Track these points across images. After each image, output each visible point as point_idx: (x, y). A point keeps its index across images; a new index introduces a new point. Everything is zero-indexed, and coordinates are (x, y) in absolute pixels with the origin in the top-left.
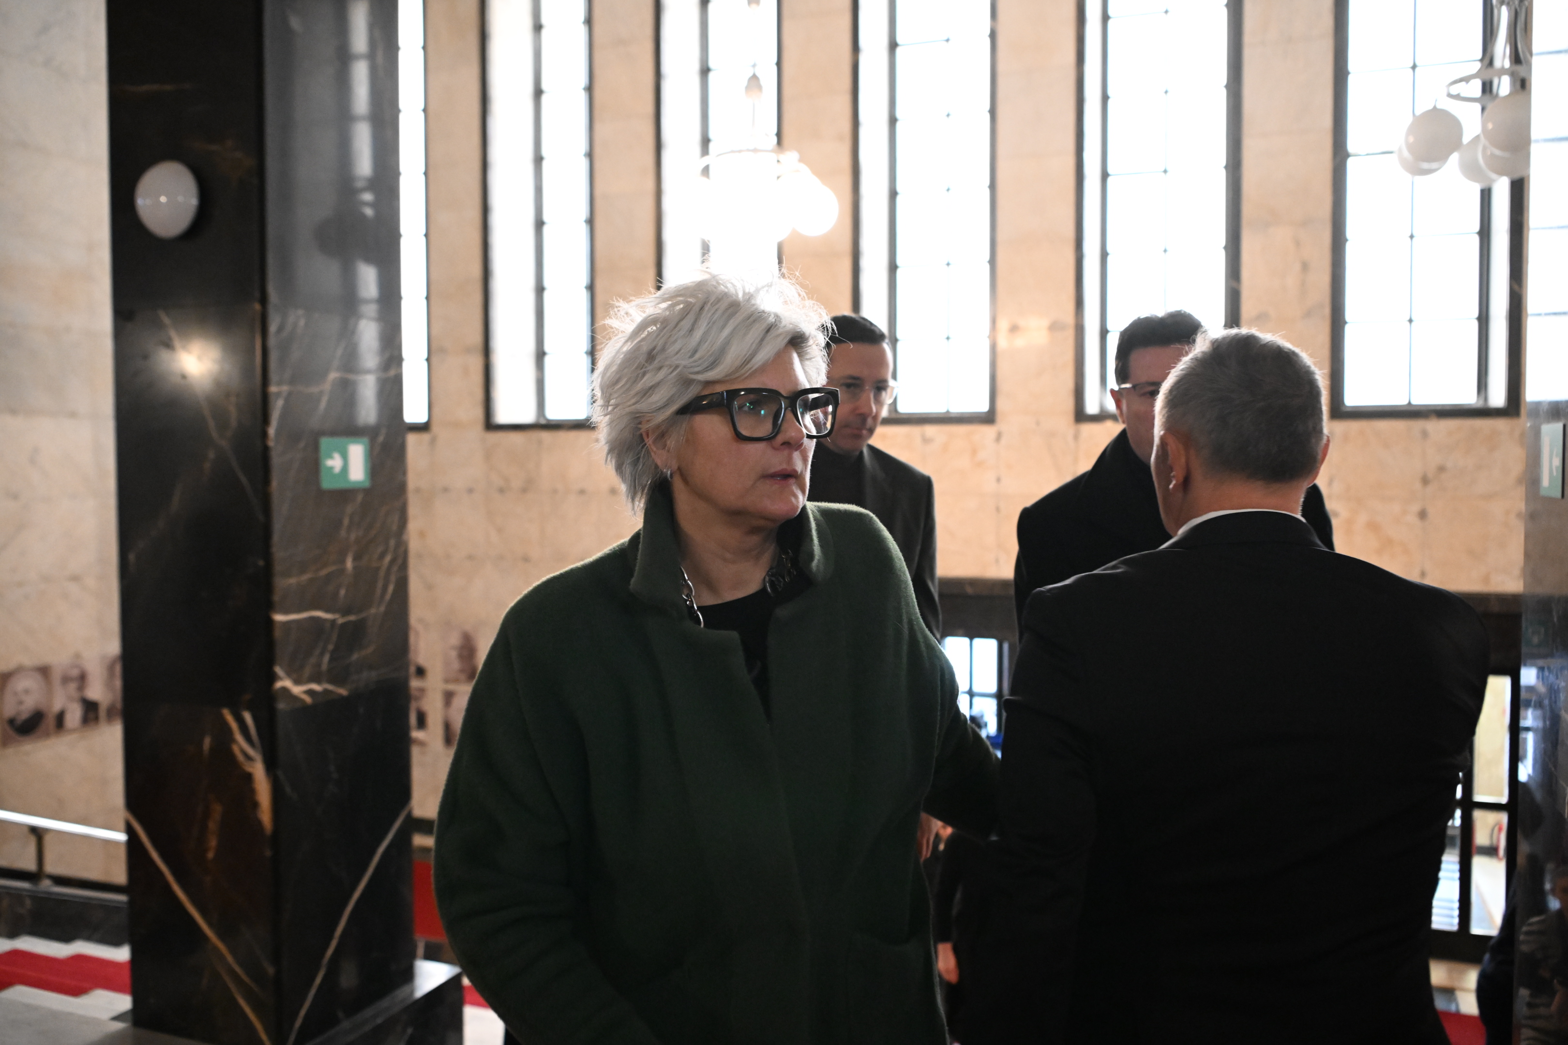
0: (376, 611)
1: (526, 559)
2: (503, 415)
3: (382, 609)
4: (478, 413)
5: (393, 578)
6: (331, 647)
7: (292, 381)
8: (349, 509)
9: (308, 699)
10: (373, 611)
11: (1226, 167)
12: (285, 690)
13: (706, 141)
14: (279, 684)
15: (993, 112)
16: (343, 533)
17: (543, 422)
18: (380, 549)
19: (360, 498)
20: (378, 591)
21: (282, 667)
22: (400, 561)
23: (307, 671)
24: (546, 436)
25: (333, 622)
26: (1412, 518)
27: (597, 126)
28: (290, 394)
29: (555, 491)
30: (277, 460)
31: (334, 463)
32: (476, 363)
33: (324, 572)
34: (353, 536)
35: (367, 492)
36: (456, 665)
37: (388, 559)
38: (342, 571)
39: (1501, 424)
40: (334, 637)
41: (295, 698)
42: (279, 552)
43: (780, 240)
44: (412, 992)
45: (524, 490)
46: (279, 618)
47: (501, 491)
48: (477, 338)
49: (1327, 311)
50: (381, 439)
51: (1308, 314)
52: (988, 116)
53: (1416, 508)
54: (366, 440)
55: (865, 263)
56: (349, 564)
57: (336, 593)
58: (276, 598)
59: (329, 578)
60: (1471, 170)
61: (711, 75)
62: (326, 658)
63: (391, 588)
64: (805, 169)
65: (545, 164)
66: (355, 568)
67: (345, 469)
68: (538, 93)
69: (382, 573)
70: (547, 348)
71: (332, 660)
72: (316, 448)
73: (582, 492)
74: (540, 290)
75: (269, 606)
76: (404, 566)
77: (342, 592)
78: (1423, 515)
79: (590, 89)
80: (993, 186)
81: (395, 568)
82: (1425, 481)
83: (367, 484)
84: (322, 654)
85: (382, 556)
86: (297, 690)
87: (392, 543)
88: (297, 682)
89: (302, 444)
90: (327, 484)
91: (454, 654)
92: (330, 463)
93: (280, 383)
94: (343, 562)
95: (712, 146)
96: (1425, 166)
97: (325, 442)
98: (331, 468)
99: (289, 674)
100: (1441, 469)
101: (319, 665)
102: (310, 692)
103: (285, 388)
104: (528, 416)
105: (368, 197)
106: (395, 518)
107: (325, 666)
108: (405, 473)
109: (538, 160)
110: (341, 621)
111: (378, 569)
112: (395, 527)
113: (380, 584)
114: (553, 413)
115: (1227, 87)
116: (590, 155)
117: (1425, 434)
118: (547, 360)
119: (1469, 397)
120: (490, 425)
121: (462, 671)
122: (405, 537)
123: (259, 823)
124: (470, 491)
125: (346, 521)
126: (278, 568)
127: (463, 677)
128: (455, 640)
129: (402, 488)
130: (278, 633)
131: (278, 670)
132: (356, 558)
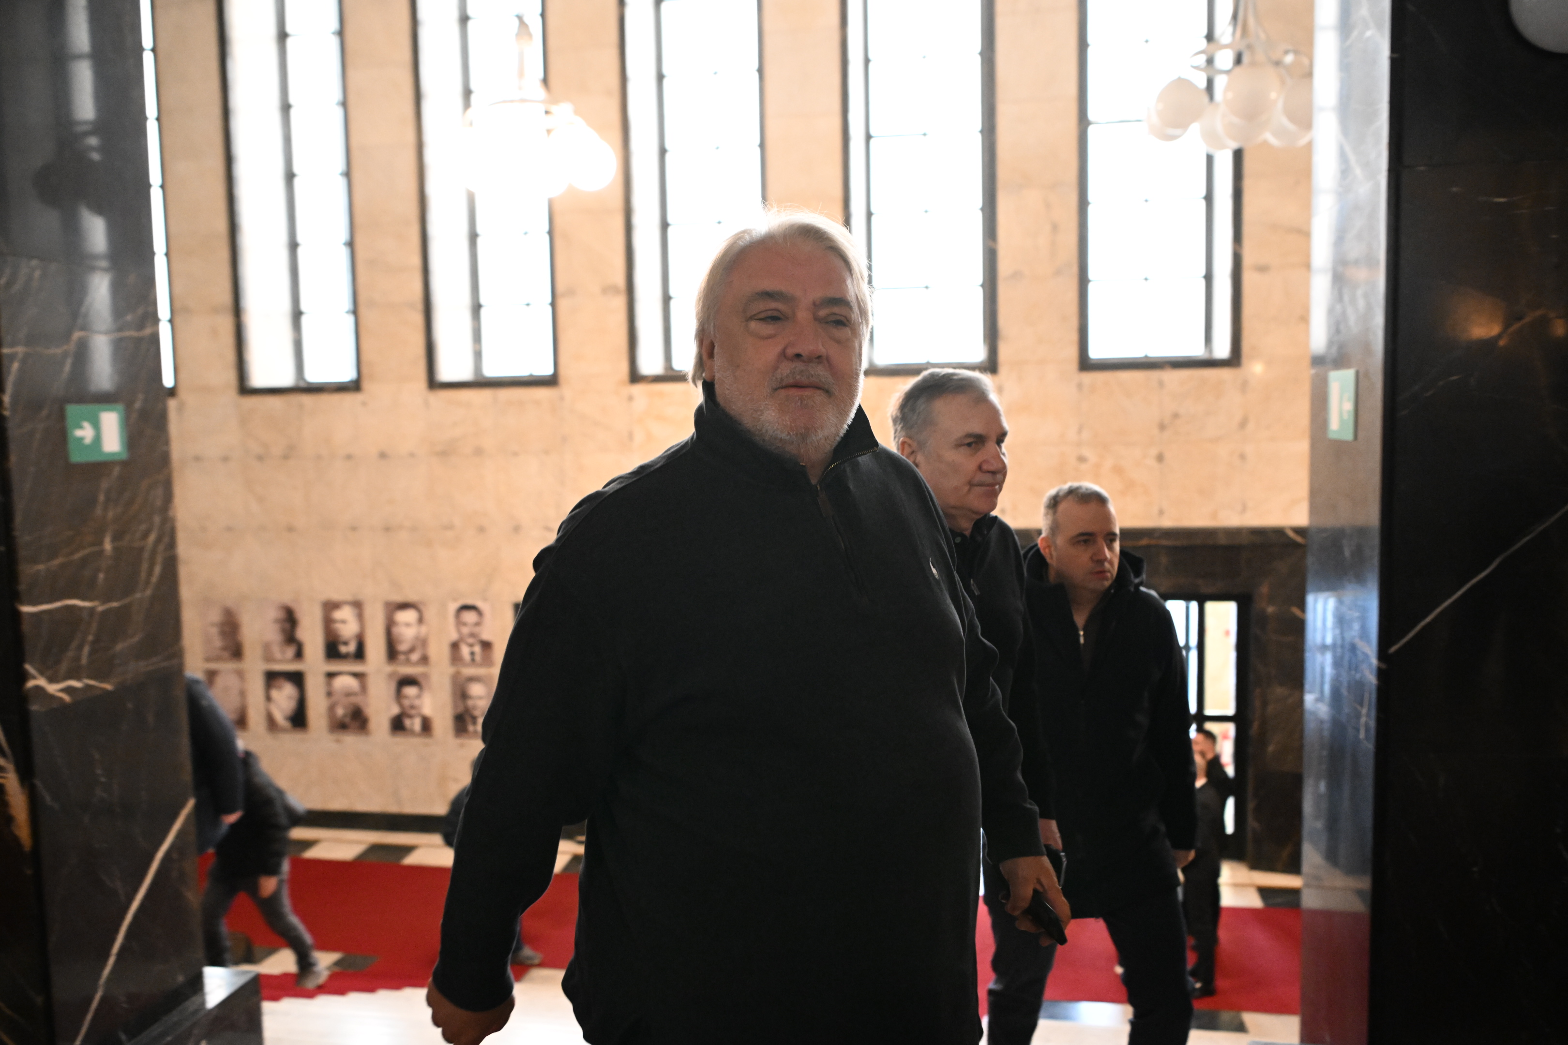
0: (143, 594)
1: (291, 529)
2: (259, 378)
3: (149, 592)
4: (231, 376)
5: (159, 559)
6: (90, 638)
7: (30, 341)
8: (105, 484)
9: (66, 698)
10: (138, 595)
11: (982, 132)
12: (38, 688)
13: (467, 93)
14: (31, 684)
15: (761, 71)
16: (99, 511)
17: (302, 384)
18: (143, 527)
19: (117, 470)
20: (143, 575)
21: (31, 664)
22: (166, 540)
23: (64, 667)
24: (307, 400)
25: (92, 610)
26: (1151, 462)
27: (351, 73)
28: (27, 356)
29: (319, 457)
30: (14, 431)
31: (85, 433)
32: (226, 324)
33: (77, 556)
34: (110, 514)
35: (125, 464)
36: (218, 643)
37: (152, 538)
38: (101, 552)
39: (1225, 373)
40: (94, 626)
41: (52, 697)
42: (23, 537)
43: (551, 196)
44: (203, 1003)
45: (286, 457)
46: (26, 609)
47: (260, 458)
48: (226, 298)
49: (1075, 269)
50: (138, 405)
51: (1058, 273)
52: (757, 75)
53: (1154, 452)
54: (120, 407)
55: (637, 220)
56: (108, 546)
57: (94, 578)
58: (22, 587)
59: (84, 561)
60: (1210, 136)
61: (470, 24)
62: (86, 650)
63: (157, 570)
64: (580, 121)
65: (293, 112)
66: (115, 549)
67: (98, 439)
68: (282, 36)
69: (146, 555)
70: (303, 307)
71: (92, 653)
72: (61, 416)
73: (349, 457)
74: (293, 246)
75: (15, 598)
76: (172, 544)
77: (101, 576)
78: (1160, 458)
79: (341, 33)
80: (762, 145)
81: (161, 548)
82: (1162, 427)
83: (124, 456)
84: (80, 648)
85: (146, 535)
86: (53, 688)
87: (157, 519)
88: (52, 680)
89: (45, 412)
90: (76, 457)
91: (214, 631)
92: (79, 433)
93: (13, 345)
94: (101, 543)
95: (473, 98)
96: (1171, 131)
97: (72, 410)
98: (81, 439)
99: (42, 673)
100: (1176, 416)
101: (78, 659)
102: (68, 690)
103: (20, 350)
104: (287, 379)
105: (93, 141)
106: (159, 491)
107: (84, 661)
108: (167, 442)
109: (286, 108)
110: (100, 608)
111: (141, 549)
112: (158, 503)
113: (145, 566)
114: (313, 376)
115: (981, 54)
116: (344, 104)
117: (1161, 384)
118: (304, 320)
119: (1197, 351)
120: (245, 389)
121: (224, 649)
122: (171, 513)
123: (16, 840)
124: (225, 459)
125: (102, 498)
126: (22, 553)
127: (226, 654)
128: (215, 616)
129: (165, 460)
130: (26, 627)
131: (28, 667)
132: (116, 538)
